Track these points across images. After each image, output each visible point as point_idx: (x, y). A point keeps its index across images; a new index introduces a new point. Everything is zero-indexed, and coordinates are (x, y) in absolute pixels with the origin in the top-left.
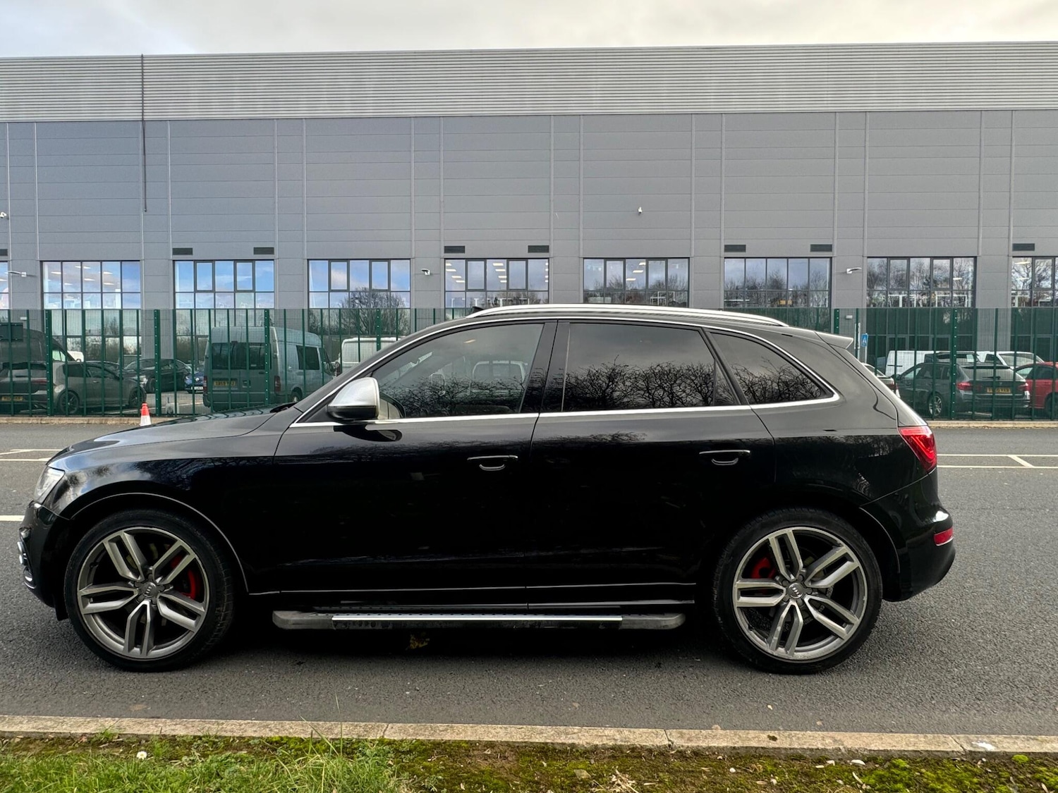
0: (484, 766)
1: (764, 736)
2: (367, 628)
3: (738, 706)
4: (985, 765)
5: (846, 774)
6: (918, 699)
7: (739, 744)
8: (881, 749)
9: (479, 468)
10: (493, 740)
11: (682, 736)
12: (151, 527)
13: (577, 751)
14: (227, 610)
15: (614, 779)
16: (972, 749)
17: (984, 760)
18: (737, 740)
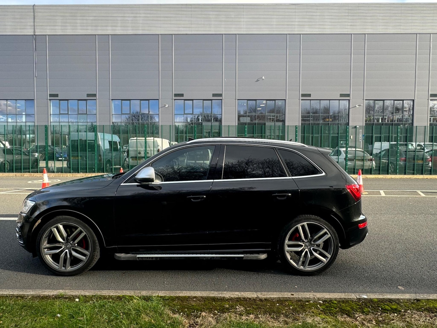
0: (194, 304)
1: (290, 294)
2: (150, 260)
3: (285, 286)
4: (363, 302)
5: (316, 305)
6: (350, 284)
7: (281, 296)
8: (329, 297)
9: (192, 200)
10: (196, 296)
11: (262, 294)
12: (69, 222)
13: (225, 299)
14: (97, 253)
15: (237, 307)
16: (359, 297)
17: (363, 301)
18: (280, 295)
